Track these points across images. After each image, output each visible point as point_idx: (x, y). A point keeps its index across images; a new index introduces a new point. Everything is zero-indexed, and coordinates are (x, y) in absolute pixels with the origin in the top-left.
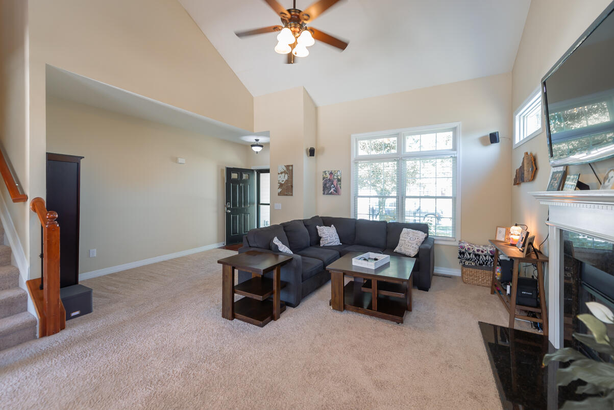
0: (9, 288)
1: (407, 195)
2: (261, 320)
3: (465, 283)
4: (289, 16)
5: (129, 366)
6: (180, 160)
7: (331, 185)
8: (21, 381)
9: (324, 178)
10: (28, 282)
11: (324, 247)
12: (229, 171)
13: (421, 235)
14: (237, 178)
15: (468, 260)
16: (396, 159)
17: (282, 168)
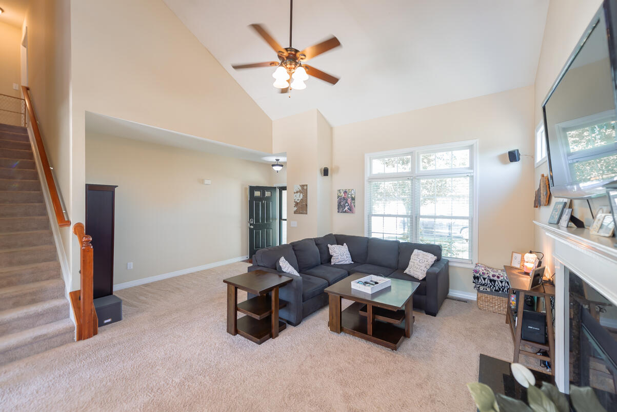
0: (57, 298)
1: (421, 214)
2: (259, 338)
3: (480, 309)
4: (286, 54)
5: (138, 373)
6: (207, 182)
7: (345, 204)
8: (56, 379)
9: (338, 197)
10: (71, 293)
11: (336, 266)
12: (252, 189)
13: (431, 258)
14: (260, 195)
15: (484, 285)
16: (409, 178)
17: (298, 188)
